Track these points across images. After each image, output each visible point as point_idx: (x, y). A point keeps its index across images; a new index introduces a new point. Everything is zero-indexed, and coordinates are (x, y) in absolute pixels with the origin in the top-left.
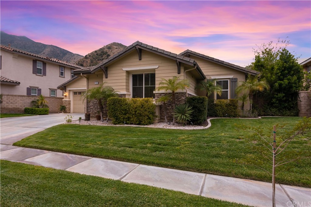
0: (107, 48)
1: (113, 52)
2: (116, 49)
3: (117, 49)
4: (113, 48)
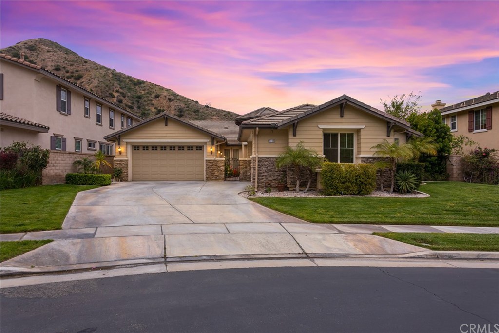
0: (26, 48)
1: (42, 57)
2: (48, 54)
3: (51, 53)
4: (40, 49)
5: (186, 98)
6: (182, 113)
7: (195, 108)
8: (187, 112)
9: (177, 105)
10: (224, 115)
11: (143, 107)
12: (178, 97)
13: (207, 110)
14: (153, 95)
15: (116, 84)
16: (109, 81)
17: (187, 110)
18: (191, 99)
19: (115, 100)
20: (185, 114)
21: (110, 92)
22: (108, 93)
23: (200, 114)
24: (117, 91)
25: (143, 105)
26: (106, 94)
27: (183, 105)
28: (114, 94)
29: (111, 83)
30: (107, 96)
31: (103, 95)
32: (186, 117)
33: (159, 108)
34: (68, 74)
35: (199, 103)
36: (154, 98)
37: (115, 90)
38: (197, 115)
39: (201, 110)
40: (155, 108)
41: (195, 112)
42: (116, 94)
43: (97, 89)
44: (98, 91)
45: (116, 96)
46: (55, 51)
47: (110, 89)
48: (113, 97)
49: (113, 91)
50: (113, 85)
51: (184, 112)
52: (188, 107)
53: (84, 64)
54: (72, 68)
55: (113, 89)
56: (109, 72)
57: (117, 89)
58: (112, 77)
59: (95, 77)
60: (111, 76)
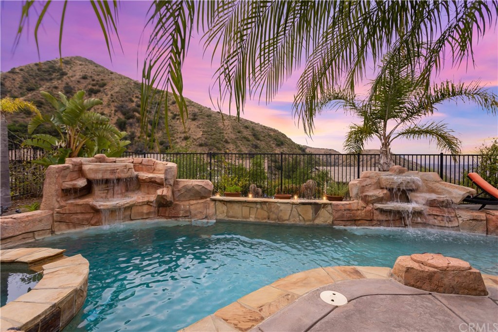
5: (200, 105)
6: (196, 117)
7: (208, 113)
8: (200, 116)
9: (191, 110)
10: (234, 120)
11: (161, 112)
12: (193, 103)
13: (218, 115)
14: (170, 102)
15: (137, 91)
16: (130, 88)
17: (200, 115)
18: (205, 106)
19: (134, 105)
20: (198, 118)
21: (129, 97)
22: (127, 98)
23: (212, 118)
24: (137, 97)
25: (161, 111)
26: (125, 99)
27: (196, 110)
28: (133, 99)
29: (131, 90)
30: (126, 101)
31: (123, 100)
32: (199, 120)
33: (175, 113)
34: (94, 82)
35: (212, 110)
36: (171, 105)
37: (135, 96)
38: (209, 119)
39: (213, 115)
40: (171, 113)
41: (208, 116)
42: (135, 100)
43: (117, 94)
44: (118, 96)
45: (135, 101)
46: (87, 65)
47: (130, 95)
48: (133, 102)
49: (133, 97)
50: (133, 92)
51: (198, 116)
52: (201, 112)
53: (110, 74)
54: (98, 77)
55: (133, 95)
56: (132, 81)
57: (137, 95)
58: (134, 86)
59: (118, 85)
60: (133, 84)
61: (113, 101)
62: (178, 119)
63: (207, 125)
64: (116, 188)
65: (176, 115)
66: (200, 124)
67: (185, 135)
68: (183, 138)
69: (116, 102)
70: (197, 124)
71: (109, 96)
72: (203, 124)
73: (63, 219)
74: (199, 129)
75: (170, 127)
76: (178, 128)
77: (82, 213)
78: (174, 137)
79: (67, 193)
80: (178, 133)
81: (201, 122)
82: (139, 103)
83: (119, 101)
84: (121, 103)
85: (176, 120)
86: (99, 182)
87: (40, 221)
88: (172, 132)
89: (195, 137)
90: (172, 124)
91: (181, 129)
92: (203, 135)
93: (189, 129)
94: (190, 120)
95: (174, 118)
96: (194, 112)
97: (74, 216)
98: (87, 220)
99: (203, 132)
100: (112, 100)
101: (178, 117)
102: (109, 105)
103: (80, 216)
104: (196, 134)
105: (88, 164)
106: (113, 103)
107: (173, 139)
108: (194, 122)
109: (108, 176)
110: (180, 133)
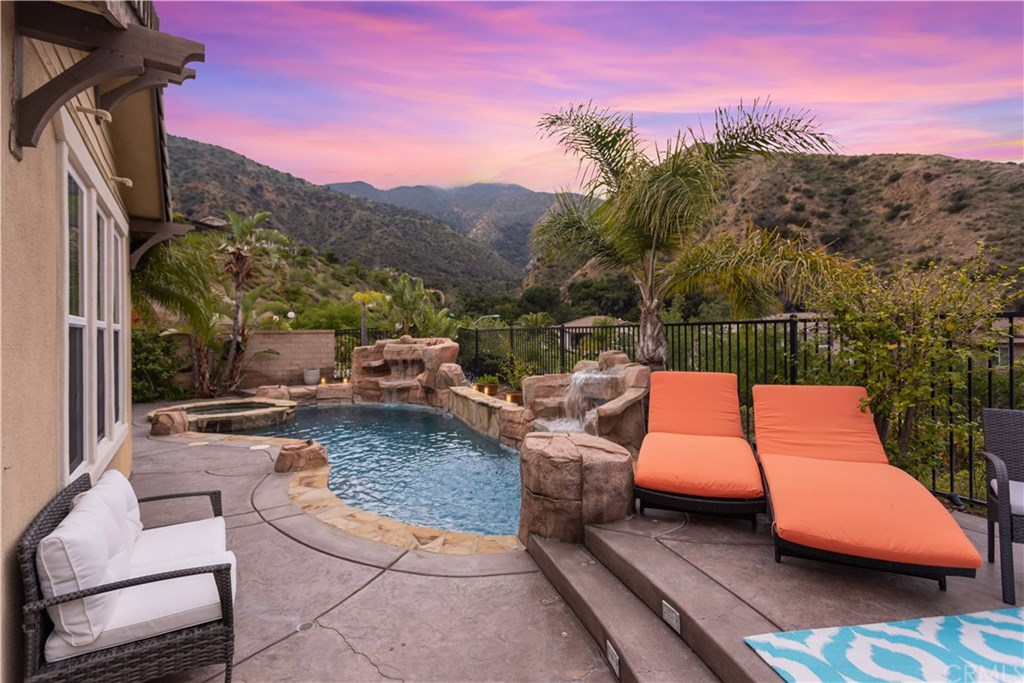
61: (745, 212)
62: (903, 218)
63: (1008, 218)
64: (409, 369)
65: (899, 209)
66: (981, 218)
67: (923, 255)
68: (915, 265)
69: (752, 211)
70: (968, 220)
71: (737, 204)
72: (989, 216)
73: (360, 391)
74: (973, 234)
75: (880, 243)
76: (902, 241)
77: (373, 389)
78: (888, 265)
79: (369, 370)
80: (902, 253)
81: (984, 213)
82: (799, 201)
83: (757, 208)
84: (761, 211)
85: (897, 221)
86: (395, 363)
87: (344, 391)
88: (885, 253)
89: (955, 258)
90: (885, 233)
91: (912, 242)
92: (987, 247)
93: (940, 238)
94: (942, 214)
95: (891, 218)
96: (957, 188)
97: (368, 391)
98: (377, 396)
99: (990, 238)
100: (742, 209)
101: (906, 212)
102: (737, 221)
103: (372, 392)
104: (962, 250)
105: (390, 345)
106: (745, 215)
107: (888, 270)
108: (957, 217)
109: (395, 357)
110: (909, 252)
